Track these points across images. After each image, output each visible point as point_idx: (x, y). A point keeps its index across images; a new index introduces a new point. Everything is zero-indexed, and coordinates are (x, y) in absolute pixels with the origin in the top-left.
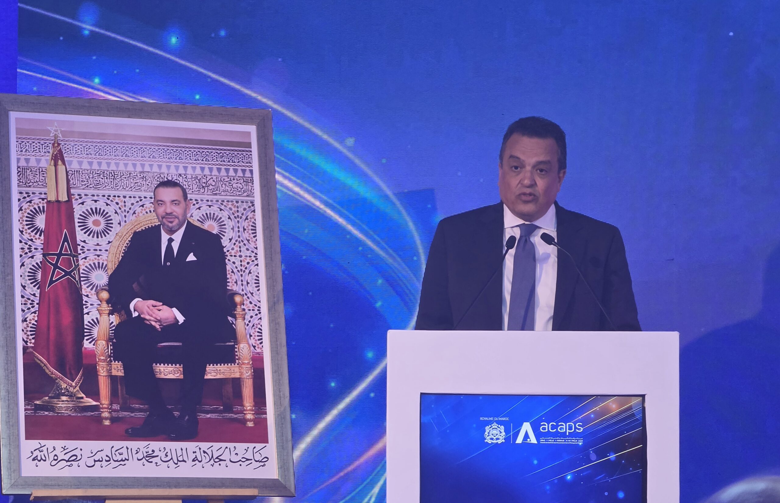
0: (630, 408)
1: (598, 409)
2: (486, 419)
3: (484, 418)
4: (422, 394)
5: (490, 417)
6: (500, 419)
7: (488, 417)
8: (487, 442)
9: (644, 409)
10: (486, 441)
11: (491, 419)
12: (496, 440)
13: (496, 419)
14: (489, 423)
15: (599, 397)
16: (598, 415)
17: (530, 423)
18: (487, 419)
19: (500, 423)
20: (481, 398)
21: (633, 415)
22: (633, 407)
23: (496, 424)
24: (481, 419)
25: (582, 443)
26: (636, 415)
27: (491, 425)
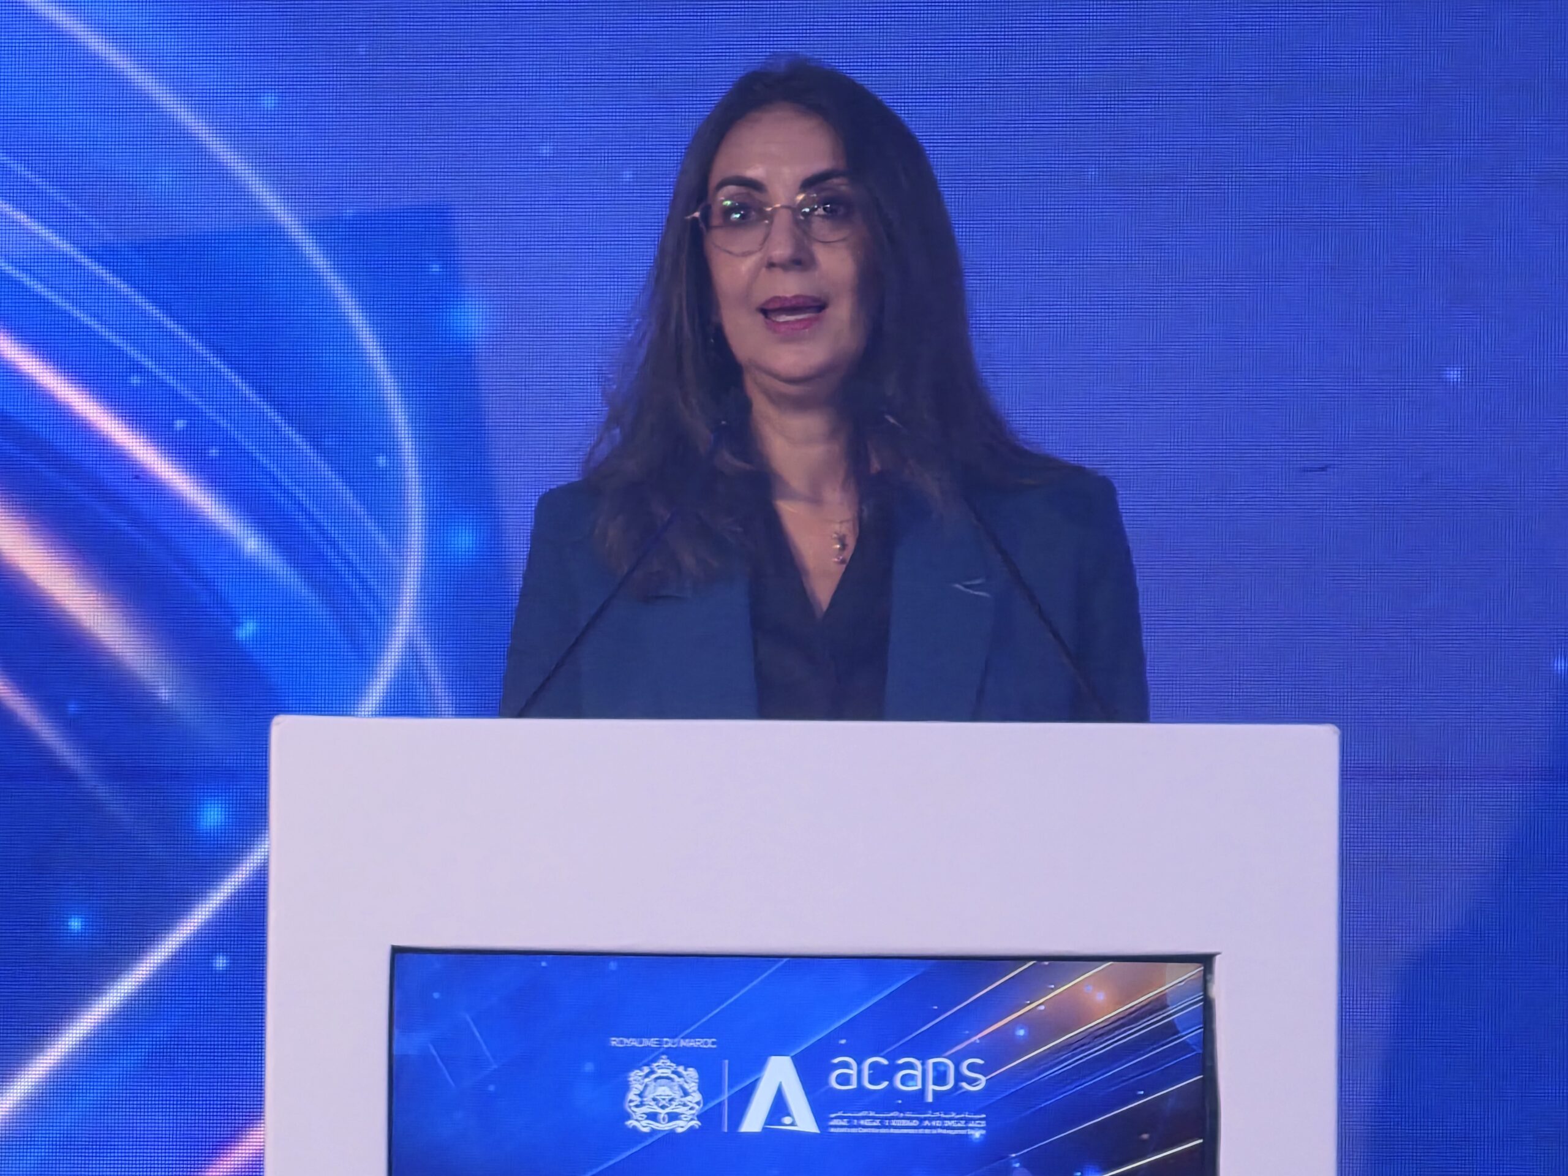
0: (1159, 1005)
1: (1042, 1008)
2: (633, 1042)
3: (625, 1040)
4: (397, 952)
5: (649, 1037)
6: (684, 1043)
7: (638, 1036)
8: (634, 1127)
9: (1208, 1005)
10: (631, 1123)
11: (652, 1042)
12: (670, 1120)
13: (669, 1043)
14: (643, 1058)
15: (1046, 963)
16: (1040, 1027)
17: (792, 1058)
18: (636, 1044)
19: (680, 1057)
20: (613, 965)
21: (1170, 1030)
22: (1169, 1002)
23: (669, 1063)
24: (614, 1042)
25: (984, 1132)
26: (1179, 1028)
27: (647, 1065)
